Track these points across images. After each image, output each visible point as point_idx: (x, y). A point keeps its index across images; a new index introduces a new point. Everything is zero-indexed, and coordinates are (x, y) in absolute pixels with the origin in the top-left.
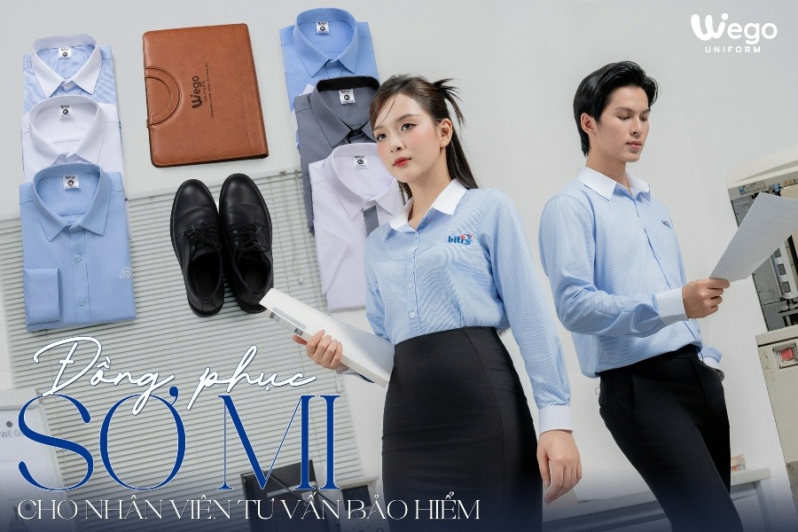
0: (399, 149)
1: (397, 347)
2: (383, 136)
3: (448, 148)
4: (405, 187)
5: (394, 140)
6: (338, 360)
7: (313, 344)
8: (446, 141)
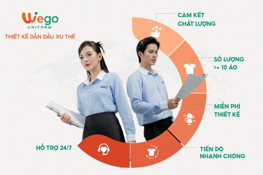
0: (87, 61)
1: (86, 117)
2: (82, 58)
3: (101, 61)
4: (88, 72)
5: (86, 59)
6: (69, 121)
7: (63, 117)
8: (100, 59)
